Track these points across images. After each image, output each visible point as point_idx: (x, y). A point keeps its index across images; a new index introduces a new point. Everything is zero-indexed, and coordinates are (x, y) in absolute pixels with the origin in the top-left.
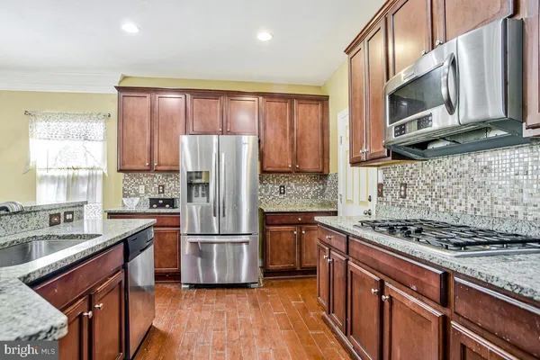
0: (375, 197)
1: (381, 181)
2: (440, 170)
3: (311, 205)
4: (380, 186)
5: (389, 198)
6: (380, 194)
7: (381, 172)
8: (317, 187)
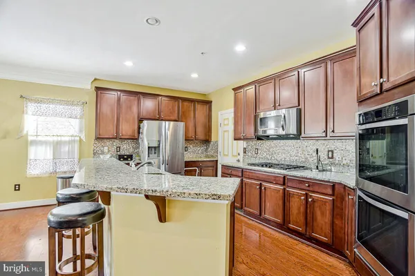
0: (242, 153)
1: (245, 147)
2: (273, 145)
3: (201, 157)
4: (244, 148)
5: (249, 154)
6: (245, 152)
7: (245, 143)
8: (203, 148)
